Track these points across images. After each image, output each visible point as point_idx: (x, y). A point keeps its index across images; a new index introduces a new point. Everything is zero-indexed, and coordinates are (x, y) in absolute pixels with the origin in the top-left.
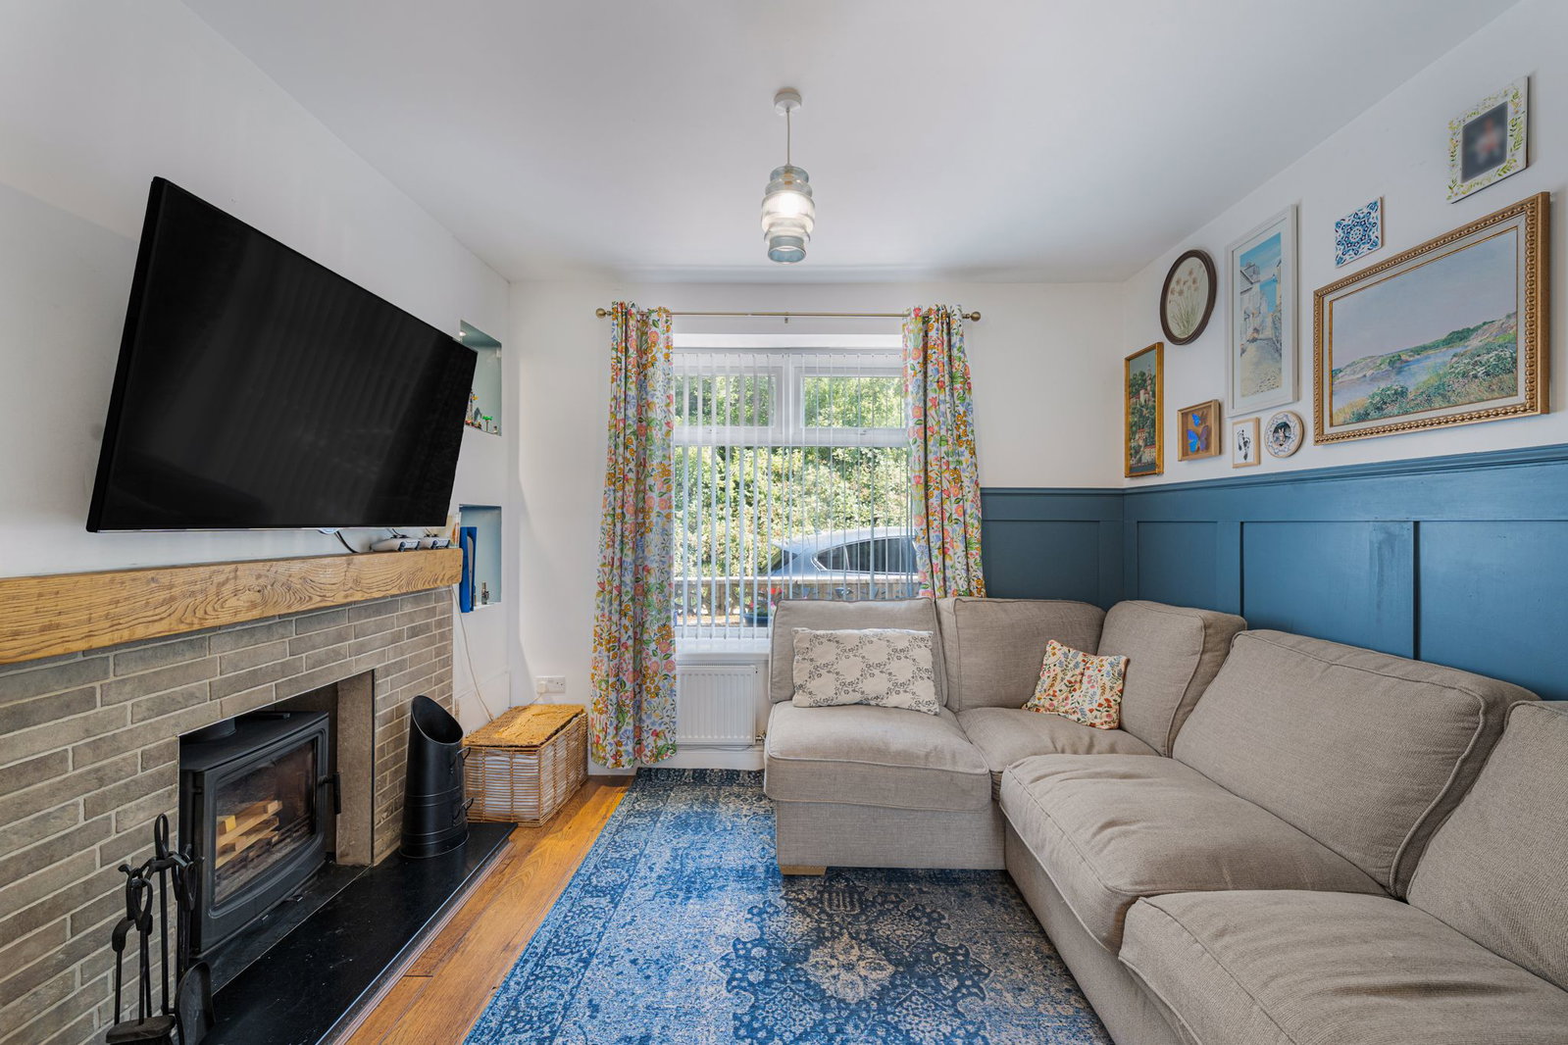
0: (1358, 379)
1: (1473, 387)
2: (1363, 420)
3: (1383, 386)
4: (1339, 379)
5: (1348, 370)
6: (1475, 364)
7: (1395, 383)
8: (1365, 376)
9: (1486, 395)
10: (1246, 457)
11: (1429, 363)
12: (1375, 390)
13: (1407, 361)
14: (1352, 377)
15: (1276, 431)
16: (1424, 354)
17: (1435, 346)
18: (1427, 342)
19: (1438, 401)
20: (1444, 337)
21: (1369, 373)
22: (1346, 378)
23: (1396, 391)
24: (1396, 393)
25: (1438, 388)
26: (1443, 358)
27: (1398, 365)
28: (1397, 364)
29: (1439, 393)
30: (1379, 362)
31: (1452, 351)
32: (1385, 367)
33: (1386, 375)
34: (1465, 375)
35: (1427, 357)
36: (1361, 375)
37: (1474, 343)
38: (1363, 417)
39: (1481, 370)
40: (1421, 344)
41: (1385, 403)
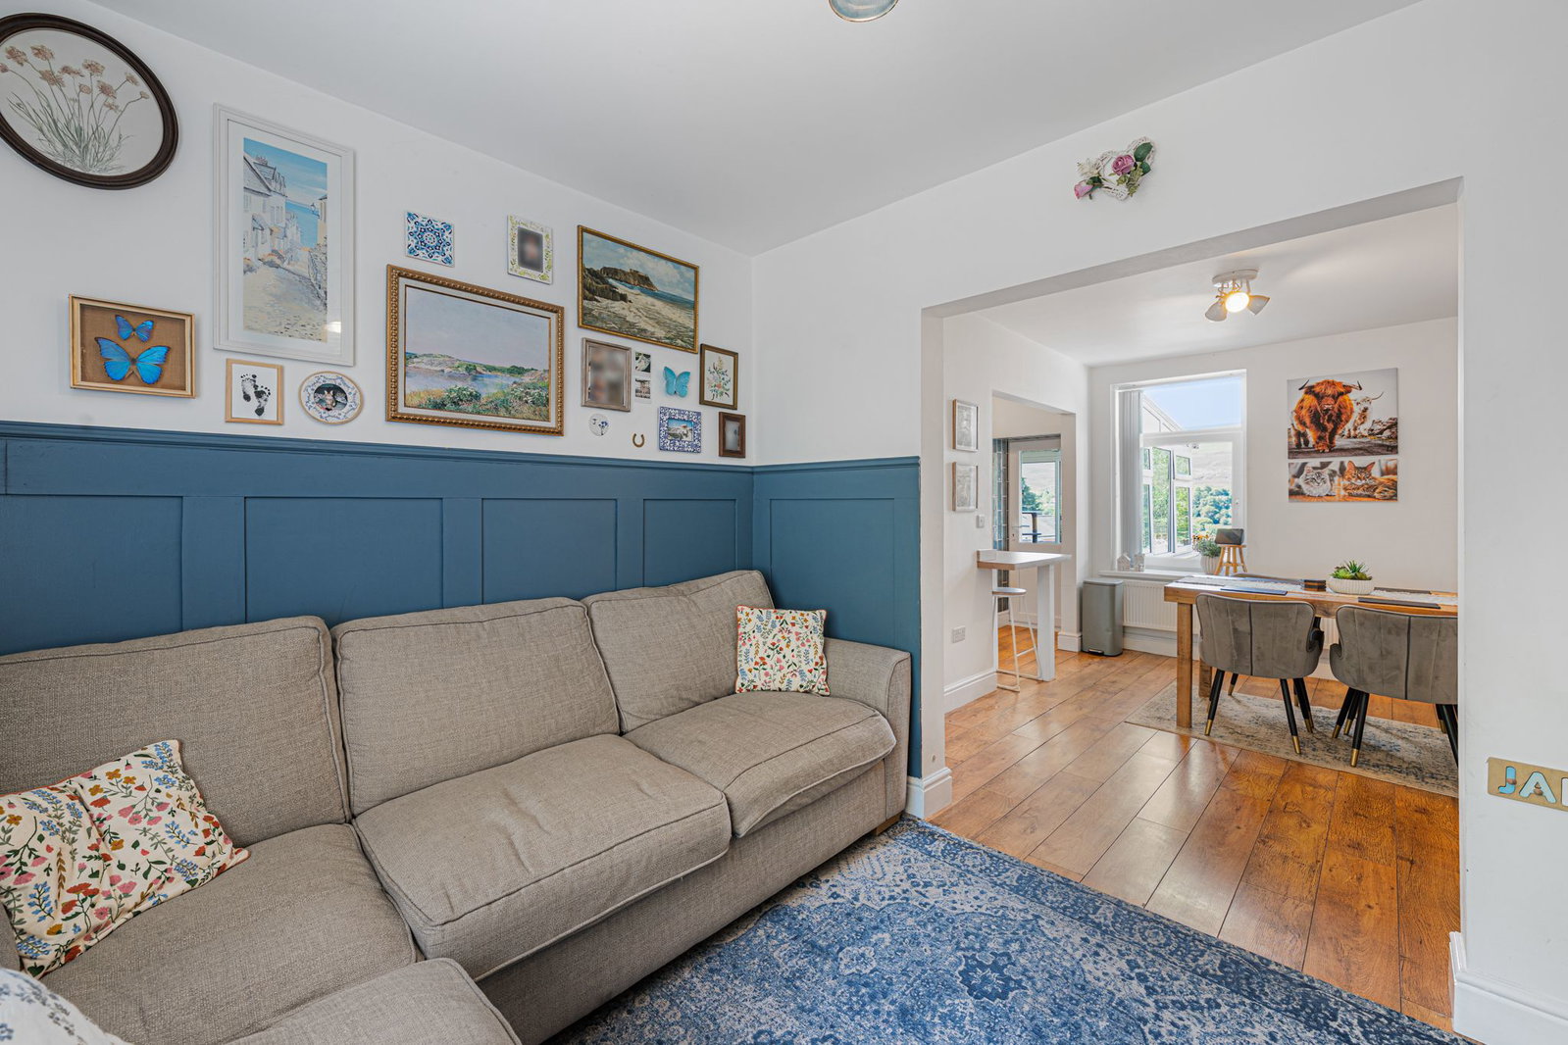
0: (436, 371)
1: (525, 408)
2: (440, 409)
3: (460, 385)
4: (414, 363)
5: (425, 359)
6: (527, 393)
7: (471, 387)
8: (443, 371)
9: (532, 416)
10: (260, 411)
11: (497, 381)
12: (453, 387)
13: (480, 373)
14: (429, 367)
15: (320, 390)
16: (494, 373)
17: (502, 370)
18: (497, 365)
19: (502, 411)
20: (508, 367)
21: (447, 370)
22: (422, 365)
23: (471, 393)
24: (471, 394)
25: (503, 401)
26: (508, 380)
27: (473, 373)
28: (472, 371)
29: (500, 405)
30: (457, 364)
31: (513, 379)
32: (462, 370)
33: (462, 378)
34: (520, 398)
35: (496, 376)
36: (439, 368)
37: (527, 379)
38: (440, 406)
39: (530, 399)
40: (491, 364)
41: (461, 400)
